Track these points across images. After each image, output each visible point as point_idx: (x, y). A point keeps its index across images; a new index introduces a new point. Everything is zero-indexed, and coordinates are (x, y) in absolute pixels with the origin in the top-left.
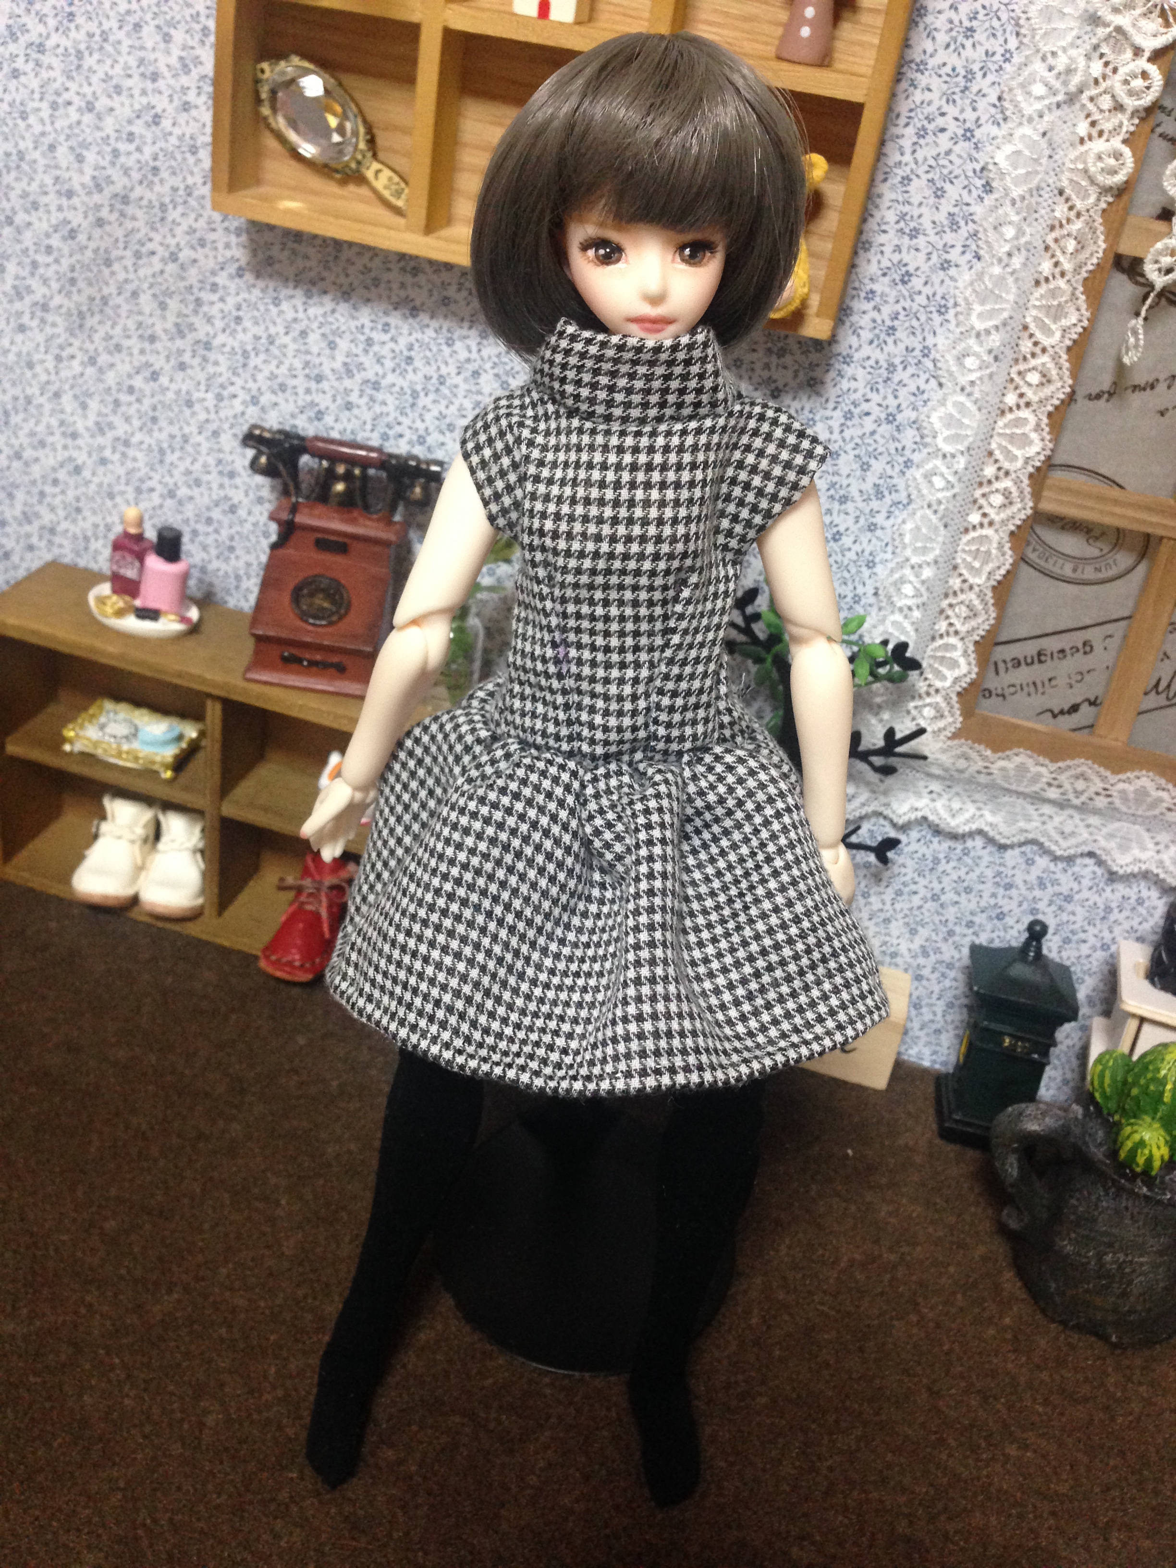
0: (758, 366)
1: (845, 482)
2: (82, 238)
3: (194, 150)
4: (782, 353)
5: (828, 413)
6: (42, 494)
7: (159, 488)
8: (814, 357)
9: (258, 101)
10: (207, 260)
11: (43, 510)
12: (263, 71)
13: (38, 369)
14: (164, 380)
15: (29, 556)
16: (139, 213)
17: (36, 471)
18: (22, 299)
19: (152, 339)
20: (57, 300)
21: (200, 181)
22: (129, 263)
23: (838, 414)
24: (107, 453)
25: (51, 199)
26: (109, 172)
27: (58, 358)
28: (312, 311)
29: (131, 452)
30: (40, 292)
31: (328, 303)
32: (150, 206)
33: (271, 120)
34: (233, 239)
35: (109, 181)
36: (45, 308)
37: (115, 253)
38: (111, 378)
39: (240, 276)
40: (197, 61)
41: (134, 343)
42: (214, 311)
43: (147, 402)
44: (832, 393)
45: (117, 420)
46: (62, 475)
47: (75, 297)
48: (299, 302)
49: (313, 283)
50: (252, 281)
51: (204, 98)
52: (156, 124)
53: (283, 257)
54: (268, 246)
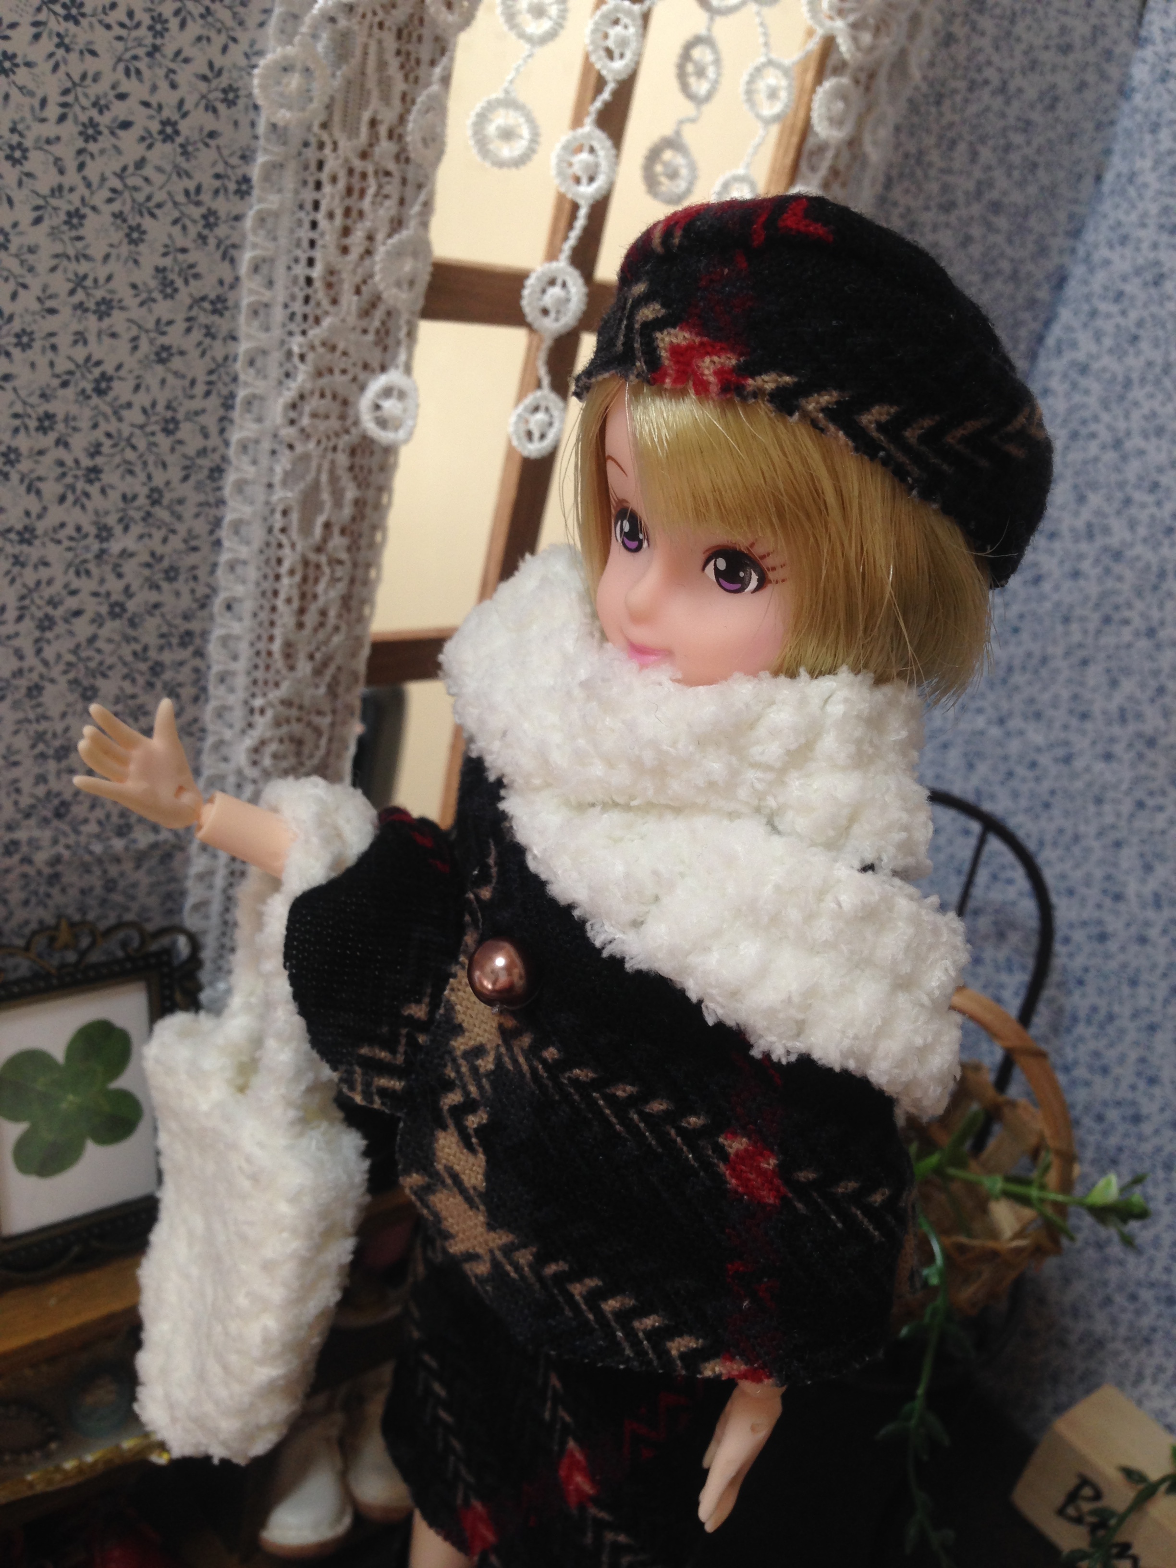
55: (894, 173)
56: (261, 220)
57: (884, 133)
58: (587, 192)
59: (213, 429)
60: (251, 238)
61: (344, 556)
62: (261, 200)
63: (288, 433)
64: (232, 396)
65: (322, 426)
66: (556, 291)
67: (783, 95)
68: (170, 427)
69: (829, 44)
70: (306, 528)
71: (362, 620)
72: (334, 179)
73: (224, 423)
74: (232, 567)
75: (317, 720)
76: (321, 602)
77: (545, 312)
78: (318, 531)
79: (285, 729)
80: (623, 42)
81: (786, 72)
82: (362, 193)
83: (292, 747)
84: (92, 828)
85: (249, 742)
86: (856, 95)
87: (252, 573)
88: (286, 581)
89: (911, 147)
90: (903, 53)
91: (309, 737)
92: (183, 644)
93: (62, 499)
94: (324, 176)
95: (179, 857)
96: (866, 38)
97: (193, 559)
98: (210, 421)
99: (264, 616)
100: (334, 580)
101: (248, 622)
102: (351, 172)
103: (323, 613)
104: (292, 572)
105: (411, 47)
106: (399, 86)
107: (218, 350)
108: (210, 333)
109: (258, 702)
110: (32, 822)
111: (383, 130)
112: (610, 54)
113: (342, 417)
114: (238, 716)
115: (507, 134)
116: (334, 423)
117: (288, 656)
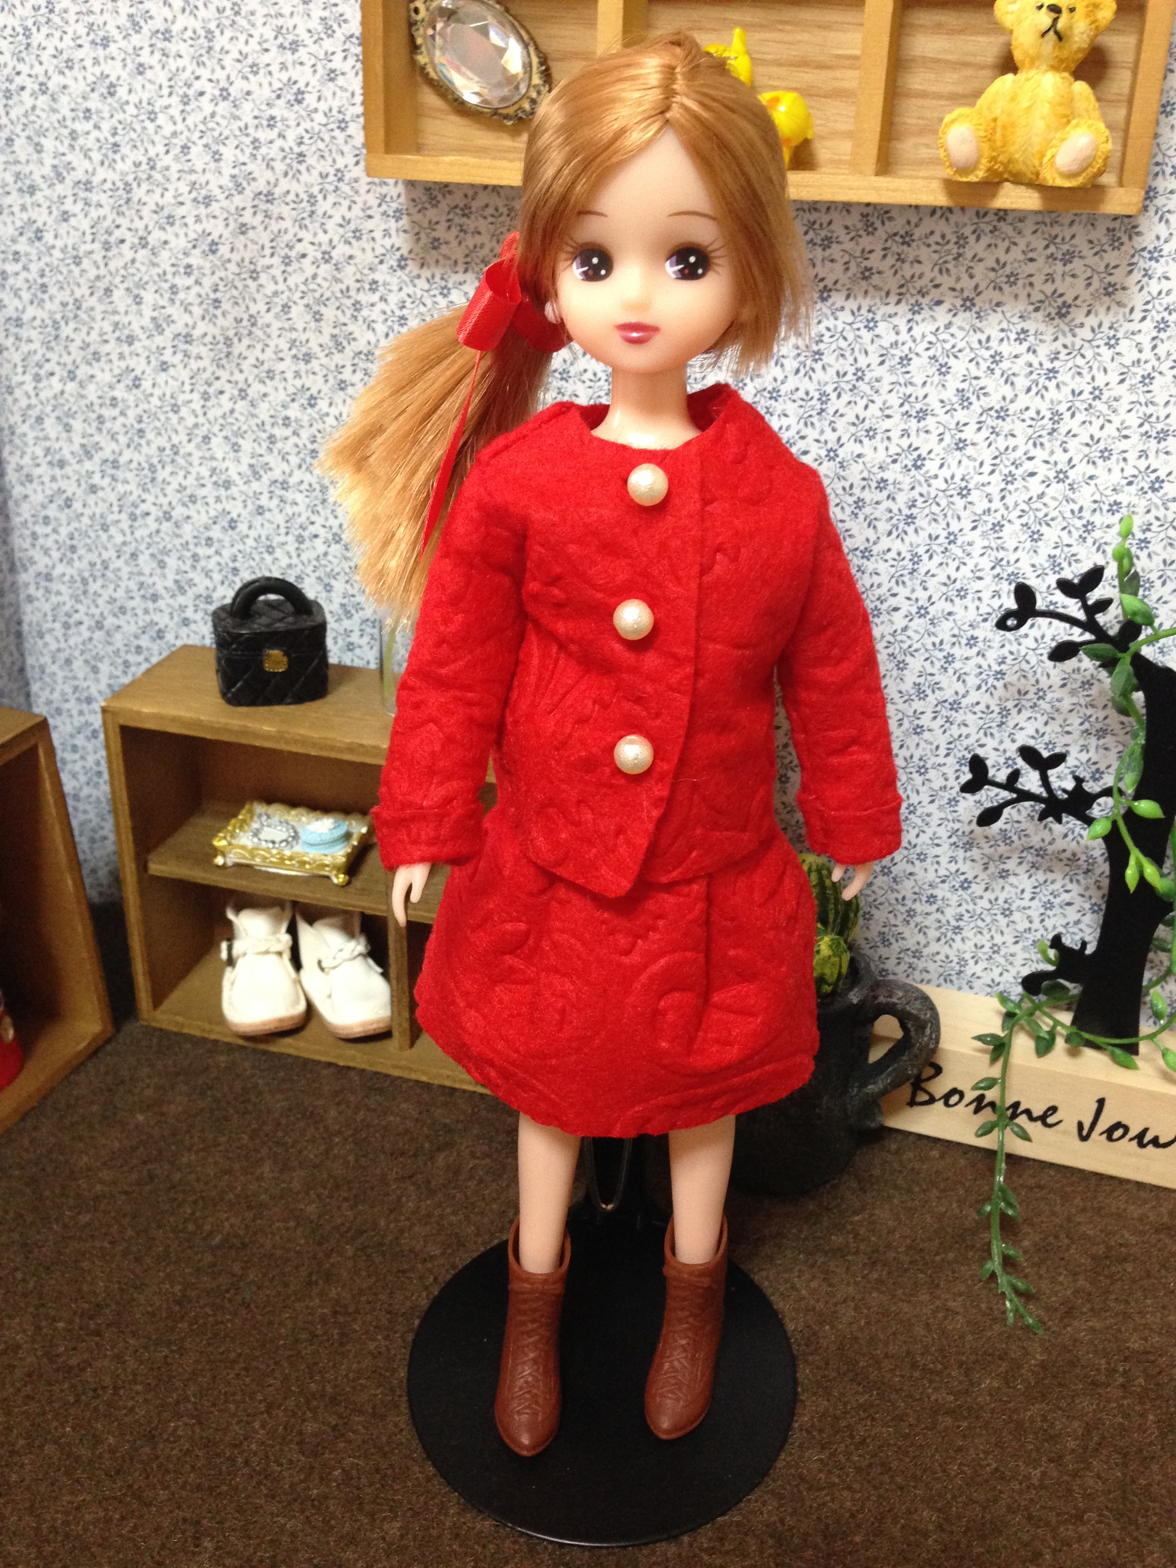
0: (1038, 280)
1: (1163, 413)
2: (224, 250)
3: (343, 125)
4: (1068, 258)
5: (1134, 326)
6: (195, 557)
7: (322, 532)
8: (1111, 257)
9: (414, 48)
10: (363, 254)
11: (197, 577)
12: (416, 11)
13: (184, 411)
14: (322, 405)
15: (183, 632)
16: (285, 211)
17: (187, 530)
18: (161, 333)
19: (308, 358)
20: (202, 327)
21: (350, 160)
22: (277, 272)
23: (1148, 325)
24: (264, 501)
25: (188, 210)
26: (250, 167)
27: (206, 397)
29: (289, 496)
30: (181, 320)
32: (298, 201)
33: (429, 69)
34: (392, 224)
35: (251, 178)
36: (188, 339)
37: (261, 263)
38: (264, 411)
39: (402, 268)
40: (342, 19)
41: (288, 366)
42: (375, 314)
43: (305, 434)
44: (1137, 300)
45: (272, 459)
46: (216, 533)
47: (220, 321)
50: (416, 272)
51: (351, 61)
52: (299, 102)
53: (451, 236)
54: (433, 225)
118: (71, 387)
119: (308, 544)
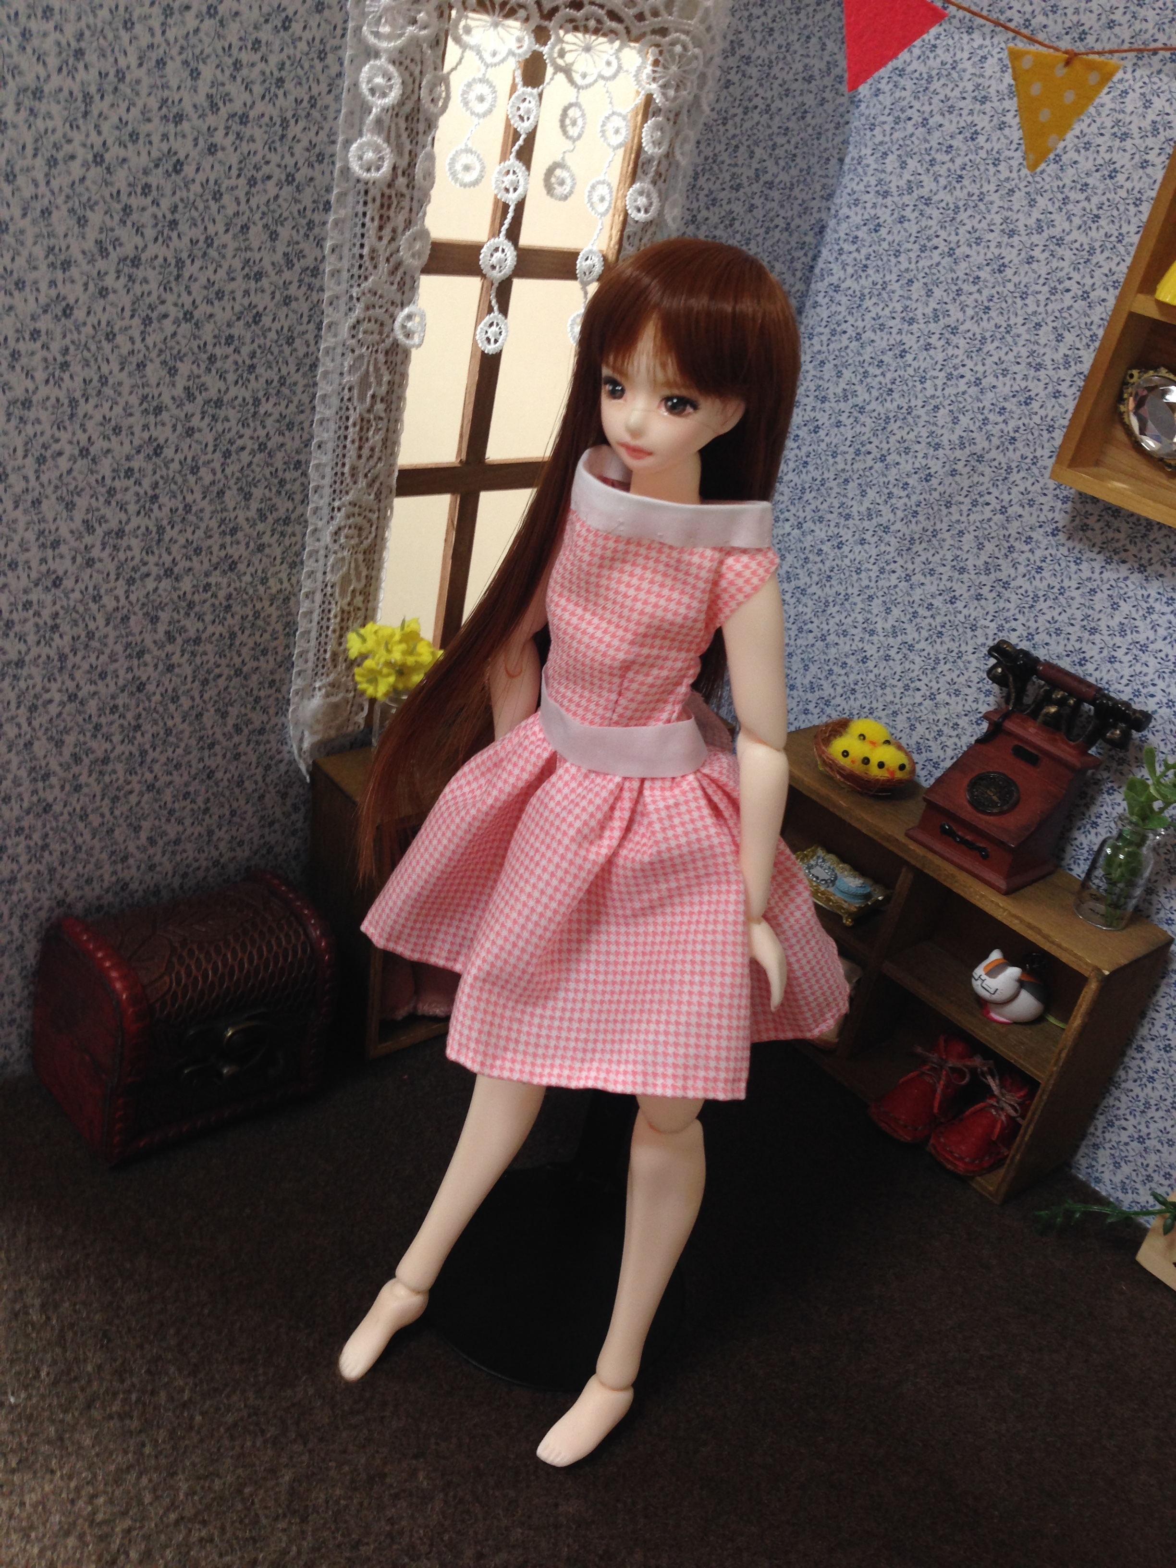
2: (934, 482)
3: (1051, 429)
6: (830, 672)
7: (924, 689)
9: (1120, 399)
10: (1030, 517)
12: (1132, 376)
14: (959, 605)
15: (802, 718)
16: (988, 471)
18: (870, 520)
19: (962, 570)
20: (898, 525)
21: (1047, 453)
22: (965, 508)
24: (893, 652)
25: (921, 448)
26: (975, 435)
28: (1106, 575)
29: (911, 656)
30: (887, 516)
31: (1124, 570)
32: (999, 467)
33: (1125, 416)
34: (1059, 505)
35: (973, 442)
36: (886, 530)
37: (957, 498)
38: (917, 594)
39: (1054, 535)
40: (1079, 360)
41: (947, 571)
42: (1022, 559)
45: (910, 628)
47: (913, 526)
48: (1097, 566)
49: (1116, 552)
50: (1063, 541)
51: (1074, 389)
52: (1027, 404)
53: (1097, 526)
54: (1087, 515)
55: (699, 169)
56: (336, 223)
57: (689, 147)
58: (512, 198)
59: (312, 342)
60: (330, 234)
61: (383, 415)
62: (336, 212)
63: (352, 342)
64: (321, 322)
65: (370, 338)
66: (499, 255)
67: (624, 132)
68: (290, 341)
69: (649, 99)
70: (362, 399)
71: (393, 455)
72: (374, 200)
73: (318, 337)
74: (321, 422)
75: (370, 515)
76: (371, 442)
77: (493, 267)
78: (368, 399)
79: (351, 520)
80: (528, 111)
81: (624, 118)
82: (389, 207)
83: (356, 532)
84: (247, 578)
85: (332, 528)
86: (668, 127)
87: (333, 426)
88: (351, 430)
89: (708, 152)
90: (697, 97)
91: (366, 525)
92: (296, 468)
93: (236, 383)
94: (369, 199)
95: (293, 599)
96: (671, 93)
97: (302, 417)
98: (310, 337)
99: (339, 451)
100: (378, 430)
101: (330, 455)
102: (383, 195)
103: (372, 449)
104: (354, 425)
105: (414, 125)
106: (408, 147)
107: (315, 297)
108: (310, 287)
109: (337, 504)
110: (218, 572)
111: (400, 172)
112: (521, 118)
113: (381, 333)
114: (326, 511)
115: (467, 168)
116: (376, 337)
117: (353, 475)
118: (796, 532)
119: (910, 692)
